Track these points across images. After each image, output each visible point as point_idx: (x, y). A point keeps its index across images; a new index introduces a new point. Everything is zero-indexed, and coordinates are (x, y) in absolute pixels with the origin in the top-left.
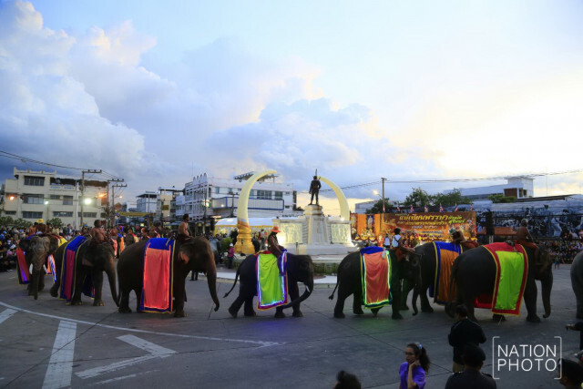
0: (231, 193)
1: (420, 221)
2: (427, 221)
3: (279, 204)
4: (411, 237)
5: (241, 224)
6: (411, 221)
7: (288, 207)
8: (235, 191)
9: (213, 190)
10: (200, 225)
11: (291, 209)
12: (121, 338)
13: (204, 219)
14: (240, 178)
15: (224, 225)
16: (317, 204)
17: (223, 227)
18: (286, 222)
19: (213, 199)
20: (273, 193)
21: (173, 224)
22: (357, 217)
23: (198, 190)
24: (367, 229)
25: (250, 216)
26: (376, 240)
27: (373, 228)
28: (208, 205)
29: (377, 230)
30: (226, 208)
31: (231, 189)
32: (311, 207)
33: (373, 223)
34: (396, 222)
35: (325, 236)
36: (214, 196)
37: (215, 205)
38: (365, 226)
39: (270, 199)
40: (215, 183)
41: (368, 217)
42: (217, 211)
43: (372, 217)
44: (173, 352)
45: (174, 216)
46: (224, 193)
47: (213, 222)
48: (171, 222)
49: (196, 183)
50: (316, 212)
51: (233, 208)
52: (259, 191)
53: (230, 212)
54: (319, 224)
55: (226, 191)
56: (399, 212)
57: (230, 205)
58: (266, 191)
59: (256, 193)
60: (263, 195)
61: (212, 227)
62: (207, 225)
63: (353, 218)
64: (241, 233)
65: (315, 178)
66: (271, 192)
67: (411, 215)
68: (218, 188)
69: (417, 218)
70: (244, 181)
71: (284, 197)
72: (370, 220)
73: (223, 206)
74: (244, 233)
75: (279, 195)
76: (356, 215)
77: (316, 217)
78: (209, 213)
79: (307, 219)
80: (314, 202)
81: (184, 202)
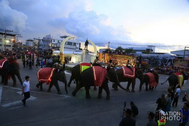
0: (58, 42)
1: (119, 57)
2: (121, 57)
3: (74, 47)
4: (116, 62)
5: (61, 54)
6: (116, 57)
7: (77, 48)
8: (60, 42)
9: (53, 41)
10: (48, 52)
11: (78, 49)
12: (18, 92)
13: (49, 50)
14: (62, 37)
15: (56, 53)
16: (87, 49)
17: (55, 53)
18: (76, 54)
19: (52, 44)
20: (73, 43)
21: (38, 51)
22: (99, 54)
23: (47, 40)
24: (103, 58)
25: (64, 51)
26: (105, 61)
27: (104, 58)
28: (50, 45)
29: (106, 59)
30: (57, 47)
31: (59, 41)
32: (85, 50)
33: (104, 56)
34: (112, 56)
35: (89, 60)
36: (53, 42)
37: (53, 45)
38: (102, 57)
39: (72, 45)
40: (54, 38)
41: (103, 54)
42: (54, 48)
43: (104, 54)
44: (36, 98)
45: (39, 48)
46: (56, 42)
47: (52, 51)
48: (38, 50)
49: (47, 38)
50: (86, 52)
51: (59, 47)
52: (68, 42)
53: (58, 48)
54: (87, 56)
55: (57, 41)
56: (113, 53)
57: (58, 46)
58: (71, 42)
59: (67, 43)
60: (69, 43)
61: (52, 53)
62: (50, 52)
63: (98, 54)
64: (61, 57)
65: (87, 40)
66: (72, 43)
67: (117, 55)
68: (54, 40)
69: (118, 56)
70: (63, 38)
71: (76, 45)
72: (104, 55)
73: (56, 46)
74: (62, 57)
75: (75, 44)
76: (99, 53)
77: (86, 53)
78: (51, 48)
79: (83, 54)
80: (86, 49)
81: (42, 44)
